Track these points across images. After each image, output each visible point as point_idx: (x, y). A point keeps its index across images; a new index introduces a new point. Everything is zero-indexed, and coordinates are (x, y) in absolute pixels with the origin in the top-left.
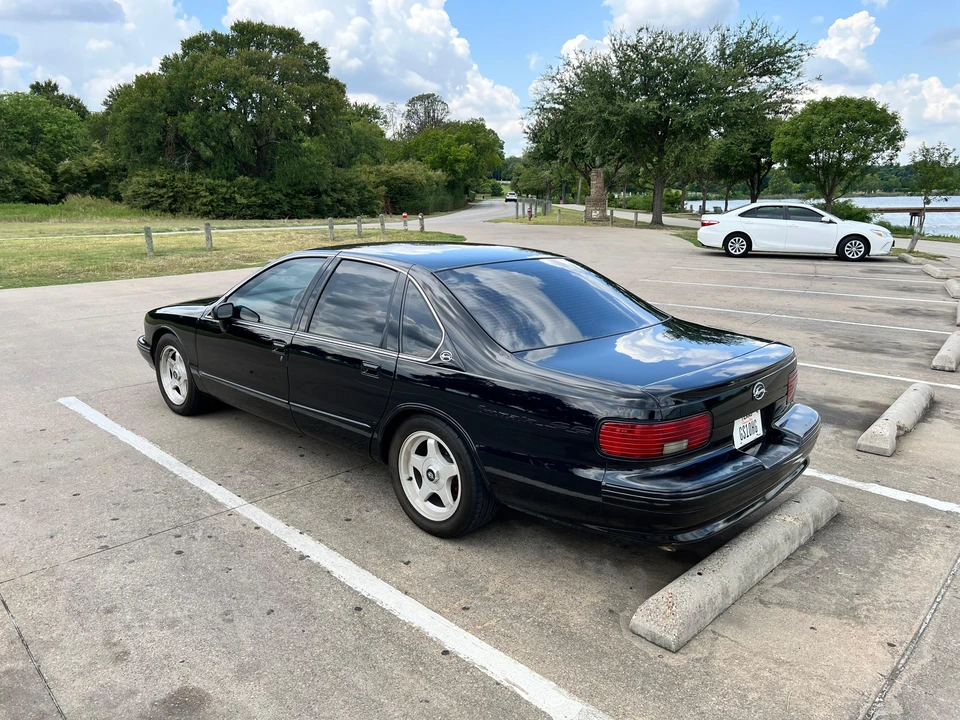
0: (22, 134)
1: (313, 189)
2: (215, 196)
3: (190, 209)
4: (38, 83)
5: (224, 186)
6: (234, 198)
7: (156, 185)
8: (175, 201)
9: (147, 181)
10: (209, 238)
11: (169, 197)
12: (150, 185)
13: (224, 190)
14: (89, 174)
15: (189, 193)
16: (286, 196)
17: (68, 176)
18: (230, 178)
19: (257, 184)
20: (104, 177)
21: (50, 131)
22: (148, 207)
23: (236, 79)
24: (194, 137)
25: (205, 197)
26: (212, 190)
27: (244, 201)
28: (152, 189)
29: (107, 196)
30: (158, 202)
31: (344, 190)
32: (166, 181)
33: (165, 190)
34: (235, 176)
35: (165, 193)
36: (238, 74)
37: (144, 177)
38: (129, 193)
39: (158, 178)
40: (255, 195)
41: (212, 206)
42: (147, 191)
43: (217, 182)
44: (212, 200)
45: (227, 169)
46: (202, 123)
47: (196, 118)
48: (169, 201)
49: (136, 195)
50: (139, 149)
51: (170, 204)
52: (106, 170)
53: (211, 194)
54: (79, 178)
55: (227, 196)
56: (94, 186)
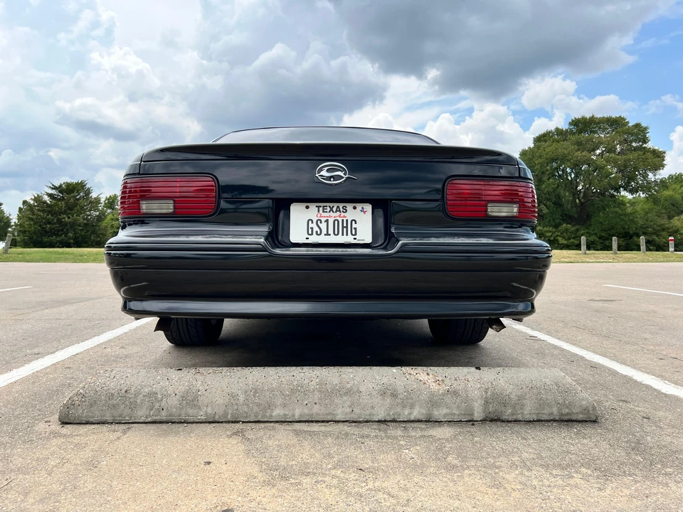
1: (625, 233)
5: (550, 232)
6: (557, 240)
13: (550, 234)
16: (600, 238)
18: (556, 226)
19: (577, 230)
23: (565, 156)
27: (565, 242)
31: (655, 233)
34: (560, 224)
36: (566, 152)
40: (574, 238)
43: (545, 229)
45: (554, 220)
55: (552, 239)
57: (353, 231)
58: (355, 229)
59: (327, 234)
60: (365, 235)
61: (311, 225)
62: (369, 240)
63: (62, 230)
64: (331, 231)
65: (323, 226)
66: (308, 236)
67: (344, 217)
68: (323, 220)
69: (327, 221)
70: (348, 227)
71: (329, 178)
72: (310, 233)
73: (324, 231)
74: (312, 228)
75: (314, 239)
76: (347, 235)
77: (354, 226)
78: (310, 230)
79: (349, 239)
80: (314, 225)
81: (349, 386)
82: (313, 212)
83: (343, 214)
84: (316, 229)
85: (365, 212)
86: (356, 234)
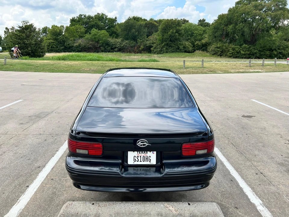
0: (189, 34)
1: (270, 49)
2: (234, 51)
3: (226, 55)
4: (201, 20)
5: (238, 48)
6: (240, 52)
7: (218, 48)
8: (222, 52)
9: (215, 46)
10: (203, 64)
11: (220, 51)
12: (216, 48)
13: (237, 49)
14: (203, 45)
15: (227, 50)
16: (259, 51)
17: (197, 45)
18: (241, 45)
19: (250, 47)
20: (207, 45)
21: (195, 33)
22: (214, 54)
23: (248, 12)
24: (231, 32)
25: (231, 51)
26: (233, 49)
27: (243, 53)
28: (216, 49)
29: (206, 51)
30: (217, 53)
31: (283, 49)
32: (220, 46)
33: (220, 49)
34: (243, 44)
35: (219, 50)
37: (215, 45)
38: (210, 50)
39: (218, 46)
40: (248, 51)
41: (233, 54)
42: (215, 49)
43: (236, 46)
44: (233, 52)
45: (240, 42)
46: (235, 28)
47: (233, 26)
48: (220, 52)
49: (212, 51)
50: (215, 37)
51: (220, 53)
52: (207, 44)
53: (233, 50)
54: (200, 46)
55: (238, 51)
56: (203, 48)
57: (150, 160)
58: (150, 159)
59: (141, 161)
60: (154, 161)
61: (135, 158)
62: (155, 163)
63: (25, 47)
64: (142, 160)
65: (139, 158)
66: (134, 162)
67: (147, 155)
68: (139, 156)
69: (141, 157)
70: (148, 159)
71: (141, 145)
72: (135, 161)
73: (140, 160)
74: (135, 159)
75: (136, 163)
76: (147, 161)
77: (150, 158)
78: (135, 160)
79: (148, 163)
80: (136, 158)
81: (147, 212)
82: (136, 154)
83: (146, 154)
84: (137, 159)
85: (154, 153)
86: (150, 161)
